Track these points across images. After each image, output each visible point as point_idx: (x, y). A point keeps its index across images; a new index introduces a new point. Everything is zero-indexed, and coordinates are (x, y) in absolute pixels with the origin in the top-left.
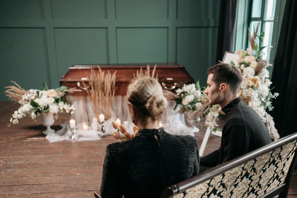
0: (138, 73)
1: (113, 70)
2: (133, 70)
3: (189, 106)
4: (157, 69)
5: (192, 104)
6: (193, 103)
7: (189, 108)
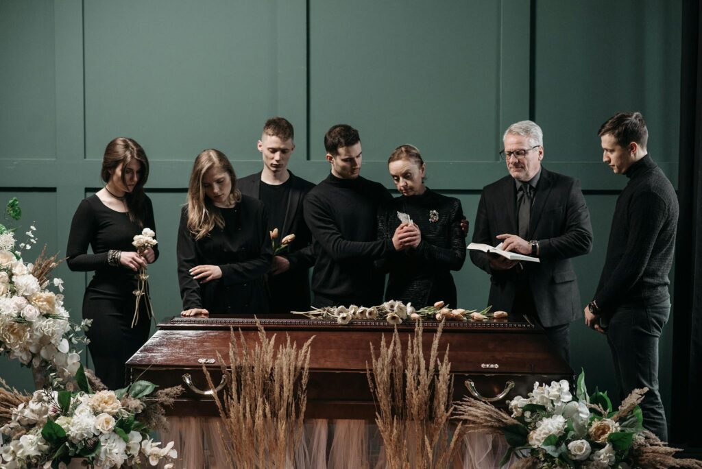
0: (383, 343)
1: (301, 334)
2: (368, 336)
3: (550, 449)
4: (444, 331)
5: (558, 445)
6: (561, 439)
7: (547, 456)
